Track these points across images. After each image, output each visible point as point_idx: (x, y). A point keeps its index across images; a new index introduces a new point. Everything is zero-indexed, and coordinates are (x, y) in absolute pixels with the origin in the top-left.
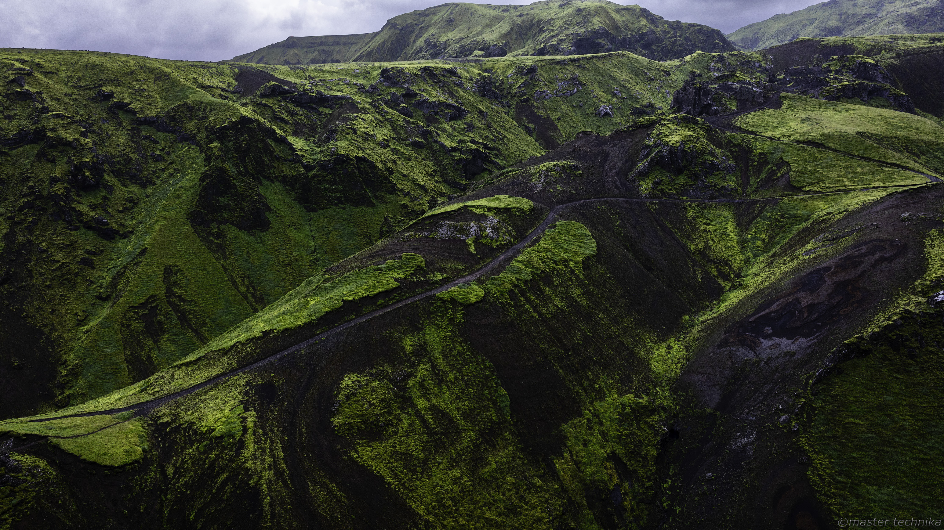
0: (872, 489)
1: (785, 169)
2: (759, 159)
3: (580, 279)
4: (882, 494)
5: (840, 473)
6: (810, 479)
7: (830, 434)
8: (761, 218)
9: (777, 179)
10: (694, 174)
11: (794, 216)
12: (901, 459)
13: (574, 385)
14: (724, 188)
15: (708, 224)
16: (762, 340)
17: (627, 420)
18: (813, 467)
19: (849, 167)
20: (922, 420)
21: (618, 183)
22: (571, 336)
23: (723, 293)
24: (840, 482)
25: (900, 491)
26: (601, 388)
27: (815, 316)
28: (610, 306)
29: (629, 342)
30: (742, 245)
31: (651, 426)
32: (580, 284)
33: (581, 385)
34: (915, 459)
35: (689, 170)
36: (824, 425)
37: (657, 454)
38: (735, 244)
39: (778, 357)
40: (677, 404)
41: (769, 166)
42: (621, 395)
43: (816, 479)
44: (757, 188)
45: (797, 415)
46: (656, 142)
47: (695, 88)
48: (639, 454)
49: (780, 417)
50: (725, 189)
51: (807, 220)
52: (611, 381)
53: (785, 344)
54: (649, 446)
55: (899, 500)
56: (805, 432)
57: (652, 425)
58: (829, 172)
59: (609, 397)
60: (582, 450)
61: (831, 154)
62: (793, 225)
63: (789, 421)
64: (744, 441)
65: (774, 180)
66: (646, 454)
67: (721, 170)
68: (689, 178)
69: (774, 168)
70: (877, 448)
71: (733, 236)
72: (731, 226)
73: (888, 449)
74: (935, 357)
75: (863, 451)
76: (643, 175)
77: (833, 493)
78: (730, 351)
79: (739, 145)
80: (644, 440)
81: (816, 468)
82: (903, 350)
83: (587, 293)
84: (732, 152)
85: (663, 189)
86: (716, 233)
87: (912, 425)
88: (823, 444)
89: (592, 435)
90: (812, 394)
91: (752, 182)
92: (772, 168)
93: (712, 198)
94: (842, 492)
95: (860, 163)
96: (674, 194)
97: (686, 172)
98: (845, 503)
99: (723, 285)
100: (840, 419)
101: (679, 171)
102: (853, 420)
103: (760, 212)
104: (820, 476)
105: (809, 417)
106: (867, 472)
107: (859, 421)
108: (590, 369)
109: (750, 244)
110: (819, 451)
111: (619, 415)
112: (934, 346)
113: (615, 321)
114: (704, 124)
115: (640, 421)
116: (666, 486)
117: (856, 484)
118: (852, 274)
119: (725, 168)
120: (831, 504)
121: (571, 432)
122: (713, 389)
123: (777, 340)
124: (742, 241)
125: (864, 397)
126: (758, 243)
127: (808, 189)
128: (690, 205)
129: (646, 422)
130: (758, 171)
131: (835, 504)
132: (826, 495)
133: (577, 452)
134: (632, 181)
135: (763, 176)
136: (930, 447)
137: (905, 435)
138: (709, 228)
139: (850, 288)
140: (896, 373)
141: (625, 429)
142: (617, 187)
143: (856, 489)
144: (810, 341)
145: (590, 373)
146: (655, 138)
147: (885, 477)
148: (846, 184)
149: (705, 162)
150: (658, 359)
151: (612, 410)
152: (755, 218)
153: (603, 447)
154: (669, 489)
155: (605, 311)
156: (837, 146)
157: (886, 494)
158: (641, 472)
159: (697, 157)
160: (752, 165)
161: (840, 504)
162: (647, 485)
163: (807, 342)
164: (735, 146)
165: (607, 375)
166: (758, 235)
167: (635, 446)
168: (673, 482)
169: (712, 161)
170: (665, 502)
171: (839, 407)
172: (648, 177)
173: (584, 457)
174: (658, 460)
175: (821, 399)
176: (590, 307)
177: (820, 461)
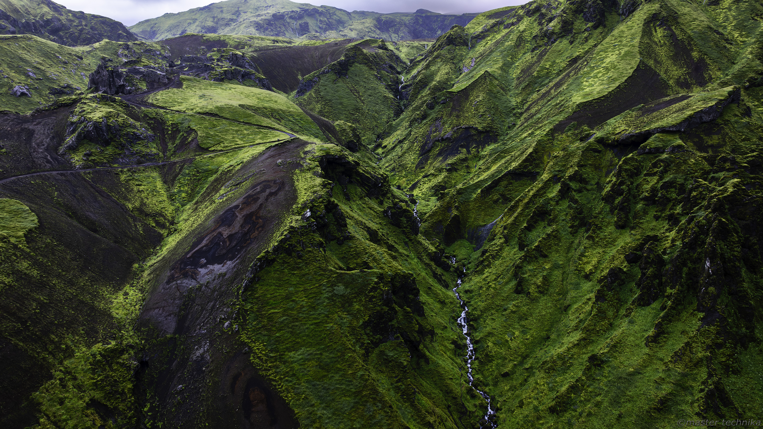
0: (291, 354)
1: (193, 135)
2: (172, 128)
3: (26, 252)
4: (298, 355)
5: (271, 351)
6: (253, 362)
7: (260, 326)
8: (182, 175)
9: (189, 143)
10: (120, 145)
11: (206, 171)
12: (305, 327)
13: (38, 353)
14: (148, 154)
15: (140, 185)
16: (200, 270)
17: (100, 366)
18: (254, 353)
19: (239, 130)
20: (312, 298)
21: (49, 157)
22: (26, 308)
23: (163, 239)
24: (272, 357)
25: (308, 349)
26: (68, 347)
27: (235, 243)
28: (63, 271)
29: (87, 298)
30: (170, 198)
31: (123, 365)
32: (26, 256)
33: (47, 350)
34: (312, 325)
35: (115, 141)
36: (255, 320)
37: (133, 386)
38: (165, 198)
39: (214, 280)
40: (142, 339)
41: (181, 134)
42: (89, 347)
43: (257, 361)
44: (174, 152)
45: (235, 319)
46: (80, 118)
47: (108, 71)
48: (117, 392)
49: (224, 324)
50: (149, 155)
51: (216, 172)
52: (77, 338)
53: (218, 268)
54: (124, 382)
55: (309, 355)
56: (243, 329)
57: (123, 363)
58: (226, 135)
59: (78, 352)
60: (59, 409)
61: (224, 121)
62: (207, 177)
63: (231, 325)
64: (201, 351)
65: (187, 144)
66: (123, 390)
67: (143, 140)
68: (117, 148)
69: (185, 135)
70: (290, 326)
71: (163, 192)
72: (159, 184)
73: (297, 324)
74: (312, 254)
75: (283, 330)
76: (73, 149)
77: (270, 367)
78: (177, 284)
79: (154, 118)
80: (119, 379)
81: (256, 353)
82: (294, 254)
83: (35, 264)
84: (149, 124)
85: (94, 160)
86: (148, 192)
87: (307, 302)
88: (257, 334)
89: (67, 391)
90: (243, 301)
91: (169, 148)
92: (183, 135)
93: (139, 163)
94: (275, 364)
95: (245, 127)
96: (106, 163)
97: (112, 143)
98: (278, 370)
99: (162, 232)
100: (264, 312)
101: (107, 143)
102: (272, 311)
103: (181, 170)
104: (259, 358)
105: (244, 318)
106: (287, 344)
107: (276, 311)
108: (53, 333)
109: (177, 196)
110: (256, 340)
111: (91, 365)
112: (310, 247)
113: (71, 283)
114: (121, 101)
115: (112, 363)
116: (146, 409)
117: (282, 355)
118: (254, 207)
119: (146, 138)
120: (270, 375)
121: (44, 397)
122: (169, 318)
123: (211, 267)
124: (171, 195)
125: (277, 292)
126: (183, 195)
127: (213, 149)
128: (121, 171)
129: (118, 363)
130: (173, 138)
131: (272, 374)
132: (265, 370)
133: (54, 413)
134: (63, 155)
135: (177, 142)
136: (319, 314)
137: (305, 311)
138: (141, 188)
139: (254, 218)
140: (293, 270)
141: (99, 375)
142: (48, 162)
143: (283, 358)
144: (234, 262)
145: (53, 337)
146: (78, 115)
147: (298, 343)
148: (239, 143)
149: (128, 134)
150: (117, 306)
151: (83, 363)
152: (177, 175)
153: (81, 398)
154: (149, 411)
155: (59, 276)
156: (228, 116)
157: (301, 354)
158: (121, 407)
159: (120, 130)
160: (167, 134)
161: (275, 372)
162: (129, 415)
163: (233, 263)
164: (151, 119)
165: (72, 333)
166: (182, 189)
167: (112, 386)
168: (151, 404)
169: (134, 132)
170: (148, 423)
171: (262, 304)
172: (78, 150)
173: (63, 414)
174: (134, 391)
175: (250, 302)
176: (41, 276)
177: (257, 347)
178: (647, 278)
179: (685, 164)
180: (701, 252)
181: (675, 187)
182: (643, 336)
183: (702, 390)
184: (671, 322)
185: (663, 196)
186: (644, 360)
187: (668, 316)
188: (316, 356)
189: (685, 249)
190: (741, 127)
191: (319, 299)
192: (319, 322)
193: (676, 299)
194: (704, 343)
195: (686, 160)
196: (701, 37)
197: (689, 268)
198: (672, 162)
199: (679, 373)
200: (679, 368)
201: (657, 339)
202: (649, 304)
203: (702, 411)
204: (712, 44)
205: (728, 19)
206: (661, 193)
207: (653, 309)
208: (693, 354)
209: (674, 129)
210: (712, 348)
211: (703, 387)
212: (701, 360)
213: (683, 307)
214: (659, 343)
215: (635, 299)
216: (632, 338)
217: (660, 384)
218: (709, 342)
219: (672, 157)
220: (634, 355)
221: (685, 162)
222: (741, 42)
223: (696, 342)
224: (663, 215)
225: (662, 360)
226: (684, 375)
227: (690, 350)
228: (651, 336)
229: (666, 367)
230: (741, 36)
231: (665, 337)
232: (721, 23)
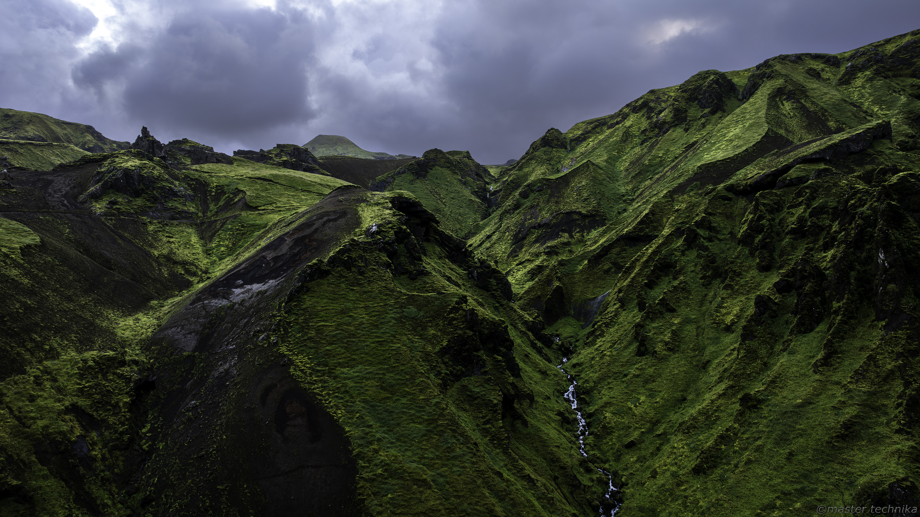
0: (345, 370)
1: (241, 195)
2: (216, 190)
3: (18, 263)
4: (354, 372)
5: (318, 365)
6: (293, 374)
7: (306, 338)
8: (223, 230)
9: (235, 203)
10: (152, 197)
11: (253, 225)
12: (364, 344)
13: (12, 347)
14: (184, 212)
15: (172, 237)
16: (234, 290)
17: (91, 373)
18: (295, 365)
19: (295, 195)
20: (375, 316)
21: (65, 202)
22: (6, 306)
23: (192, 285)
24: (318, 371)
25: (366, 367)
26: (52, 349)
27: (281, 263)
28: (61, 287)
29: (88, 315)
30: (206, 252)
31: (121, 376)
32: (17, 265)
33: (24, 346)
34: (373, 343)
35: (147, 193)
36: (299, 332)
37: (131, 400)
38: (200, 250)
39: (251, 298)
40: (150, 358)
41: (227, 195)
42: (79, 351)
43: (299, 373)
44: (217, 212)
45: (274, 331)
46: (109, 168)
47: (148, 140)
48: (109, 403)
49: (259, 337)
50: (186, 212)
51: (265, 227)
52: (66, 342)
53: (256, 287)
54: (119, 394)
55: (367, 373)
56: (283, 342)
57: (122, 375)
58: (279, 197)
59: (65, 355)
60: (27, 405)
61: (279, 186)
62: (253, 232)
63: (268, 337)
64: (227, 366)
65: (232, 205)
66: (117, 403)
67: (180, 197)
68: (148, 200)
69: (231, 196)
70: (345, 341)
71: (198, 246)
72: (194, 239)
73: (354, 340)
74: (377, 273)
75: (335, 344)
76: (96, 197)
77: (315, 380)
78: (204, 304)
79: (196, 179)
80: (114, 390)
81: (298, 366)
82: (353, 269)
83: (27, 273)
84: (189, 185)
85: (119, 209)
86: (179, 244)
87: (368, 320)
88: (301, 347)
89: (43, 390)
90: (286, 313)
91: (211, 208)
92: (229, 196)
93: (173, 218)
94: (321, 378)
95: (303, 193)
96: (132, 213)
97: (143, 195)
98: (326, 385)
99: (191, 280)
100: (313, 324)
101: (137, 194)
102: (323, 323)
103: (222, 226)
104: (302, 371)
105: (285, 330)
106: (340, 359)
107: (328, 324)
108: (36, 333)
109: (214, 251)
110: (299, 353)
111: (79, 369)
112: (375, 265)
113: (69, 299)
114: (159, 161)
115: (107, 373)
116: (144, 430)
117: (333, 369)
118: (308, 231)
119: (183, 196)
120: (314, 389)
121: (9, 389)
122: (189, 336)
123: (249, 287)
124: (207, 250)
125: (330, 306)
126: (222, 249)
127: (263, 208)
128: (150, 222)
129: (114, 374)
130: (217, 199)
131: (318, 388)
132: (308, 383)
133: (20, 408)
134: (83, 203)
135: (221, 203)
136: (383, 333)
137: (365, 328)
138: (172, 240)
139: (307, 240)
140: (351, 286)
141: (88, 382)
142: (64, 205)
143: (333, 373)
144: (278, 280)
145: (36, 336)
146: (107, 166)
147: (354, 360)
148: (295, 205)
149: (163, 188)
150: (125, 327)
151: (69, 366)
152: (217, 231)
153: (59, 401)
154: (148, 432)
155: (55, 290)
156: (284, 183)
157: (357, 372)
158: (111, 420)
159: (154, 182)
160: (210, 195)
161: (322, 387)
162: (121, 429)
163: (276, 282)
164: (192, 180)
165: (61, 337)
166: (222, 243)
167: (103, 396)
168: (152, 424)
169: (170, 187)
170: (145, 444)
171: (311, 316)
172: (102, 199)
173: (32, 411)
174: (131, 406)
175: (294, 314)
176: (32, 285)
177: (300, 360)
178: (806, 295)
179: (836, 186)
180: (871, 248)
181: (827, 213)
182: (809, 364)
183: (899, 405)
184: (844, 339)
185: (814, 224)
186: (814, 387)
187: (840, 332)
188: (377, 376)
189: (849, 249)
190: (898, 158)
191: (383, 318)
192: (383, 341)
193: (846, 309)
194: (893, 352)
195: (836, 183)
196: (835, 108)
197: (858, 271)
198: (820, 187)
199: (864, 392)
200: (864, 387)
201: (829, 360)
202: (811, 330)
203: (904, 425)
204: (850, 114)
205: (863, 96)
206: (811, 222)
207: (818, 332)
208: (879, 367)
209: (818, 156)
210: (904, 356)
211: (900, 401)
212: (892, 372)
213: (857, 321)
214: (832, 365)
215: (794, 327)
216: (795, 369)
217: (840, 409)
218: (899, 349)
219: (819, 182)
220: (800, 386)
221: (835, 185)
222: (882, 115)
223: (882, 354)
224: (817, 246)
225: (838, 383)
226: (871, 394)
227: (875, 365)
228: (820, 360)
229: (845, 389)
230: (882, 109)
231: (839, 358)
232: (857, 100)
